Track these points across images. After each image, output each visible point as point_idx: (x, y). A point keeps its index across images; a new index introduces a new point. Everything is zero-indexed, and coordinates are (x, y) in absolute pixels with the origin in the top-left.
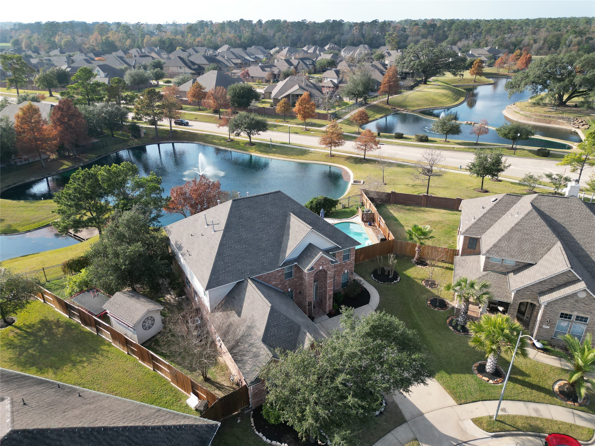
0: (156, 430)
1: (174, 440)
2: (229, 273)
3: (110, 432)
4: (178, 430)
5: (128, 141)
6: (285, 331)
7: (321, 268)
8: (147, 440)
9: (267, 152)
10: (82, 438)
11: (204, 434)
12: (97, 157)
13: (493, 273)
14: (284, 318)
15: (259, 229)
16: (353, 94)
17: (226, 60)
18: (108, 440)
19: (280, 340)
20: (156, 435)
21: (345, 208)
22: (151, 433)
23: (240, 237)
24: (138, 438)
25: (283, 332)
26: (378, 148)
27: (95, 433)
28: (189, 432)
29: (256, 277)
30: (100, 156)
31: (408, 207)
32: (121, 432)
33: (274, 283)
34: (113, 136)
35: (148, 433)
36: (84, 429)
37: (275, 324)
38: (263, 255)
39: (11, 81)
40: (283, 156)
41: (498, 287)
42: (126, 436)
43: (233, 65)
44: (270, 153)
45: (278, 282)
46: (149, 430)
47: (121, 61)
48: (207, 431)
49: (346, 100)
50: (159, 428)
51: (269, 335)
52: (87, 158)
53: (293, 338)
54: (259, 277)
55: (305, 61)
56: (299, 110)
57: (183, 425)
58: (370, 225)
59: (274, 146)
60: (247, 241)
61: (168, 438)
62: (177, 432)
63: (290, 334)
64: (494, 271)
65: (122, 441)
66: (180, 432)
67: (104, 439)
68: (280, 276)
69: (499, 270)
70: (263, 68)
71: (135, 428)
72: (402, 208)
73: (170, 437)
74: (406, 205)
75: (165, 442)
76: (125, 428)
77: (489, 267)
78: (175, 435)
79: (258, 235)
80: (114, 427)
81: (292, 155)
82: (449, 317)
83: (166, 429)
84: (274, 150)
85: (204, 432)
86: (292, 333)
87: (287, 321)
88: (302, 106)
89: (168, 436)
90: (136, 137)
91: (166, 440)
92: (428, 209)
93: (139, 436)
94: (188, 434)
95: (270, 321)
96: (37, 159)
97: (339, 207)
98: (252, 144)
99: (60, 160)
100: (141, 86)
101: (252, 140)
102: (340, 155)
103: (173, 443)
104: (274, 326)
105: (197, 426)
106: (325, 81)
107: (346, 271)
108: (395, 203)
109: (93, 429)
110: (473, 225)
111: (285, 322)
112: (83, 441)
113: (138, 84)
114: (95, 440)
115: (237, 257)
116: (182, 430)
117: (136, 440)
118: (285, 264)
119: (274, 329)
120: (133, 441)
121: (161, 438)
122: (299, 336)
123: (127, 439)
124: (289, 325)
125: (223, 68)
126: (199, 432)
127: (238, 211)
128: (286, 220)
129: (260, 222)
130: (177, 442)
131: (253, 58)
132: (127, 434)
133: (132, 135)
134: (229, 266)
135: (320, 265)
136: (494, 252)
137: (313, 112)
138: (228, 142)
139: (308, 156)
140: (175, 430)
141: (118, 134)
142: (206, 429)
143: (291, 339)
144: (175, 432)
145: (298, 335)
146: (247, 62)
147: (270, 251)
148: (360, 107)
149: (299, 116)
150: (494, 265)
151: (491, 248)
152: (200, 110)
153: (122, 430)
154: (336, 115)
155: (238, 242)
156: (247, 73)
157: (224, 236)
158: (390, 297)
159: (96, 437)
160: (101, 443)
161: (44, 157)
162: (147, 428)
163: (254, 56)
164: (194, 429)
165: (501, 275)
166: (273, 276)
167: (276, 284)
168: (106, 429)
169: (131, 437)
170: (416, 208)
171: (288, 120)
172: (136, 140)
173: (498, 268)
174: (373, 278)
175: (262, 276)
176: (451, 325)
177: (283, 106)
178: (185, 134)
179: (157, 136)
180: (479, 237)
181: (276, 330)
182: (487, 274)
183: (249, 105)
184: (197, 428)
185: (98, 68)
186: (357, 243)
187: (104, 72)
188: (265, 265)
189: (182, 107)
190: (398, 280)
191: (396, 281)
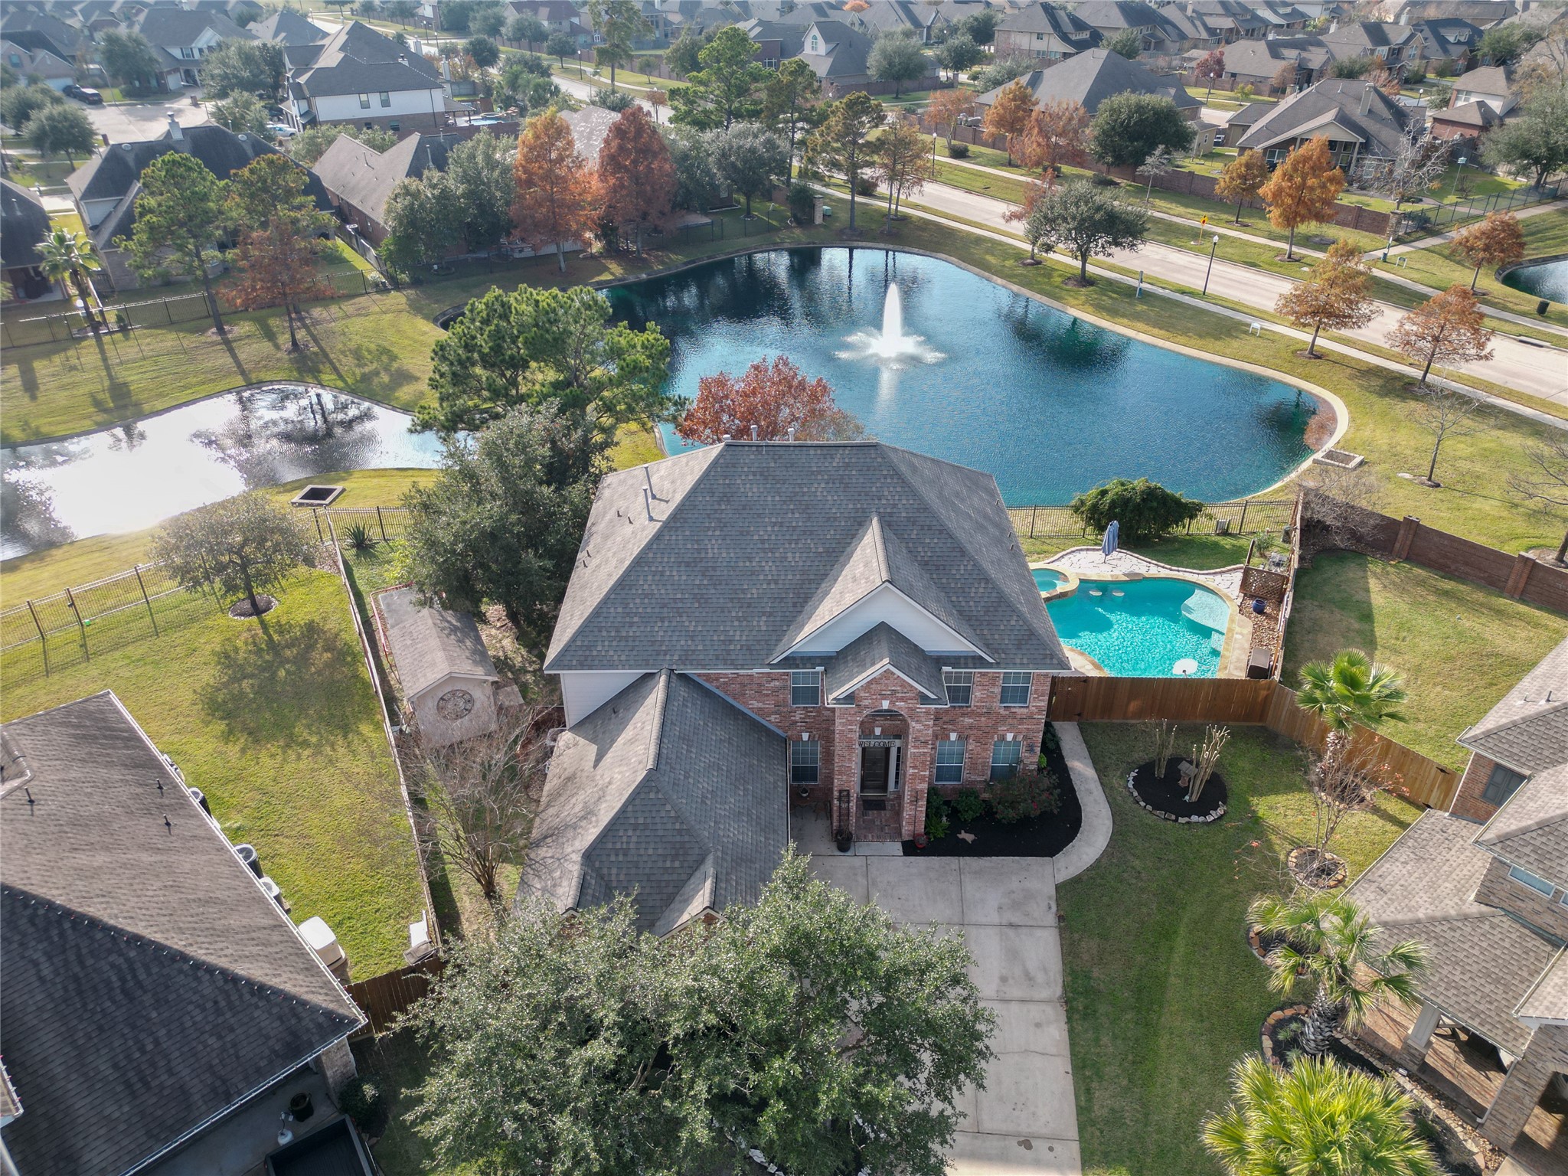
0: (200, 973)
1: (228, 1015)
2: (623, 643)
3: (99, 936)
4: (252, 993)
5: (777, 230)
6: (660, 852)
7: (885, 705)
8: (167, 987)
9: (1113, 313)
10: (34, 924)
11: (308, 1030)
12: (686, 264)
13: (1507, 923)
14: (673, 814)
15: (763, 542)
16: (1525, 155)
17: (1191, 20)
18: (84, 951)
19: (633, 871)
20: (194, 984)
21: (1225, 533)
22: (186, 976)
23: (699, 551)
24: (149, 974)
25: (650, 852)
26: (1480, 358)
27: (67, 925)
28: (275, 1010)
29: (699, 675)
30: (693, 262)
31: (1448, 585)
32: (123, 946)
33: (756, 704)
34: (749, 214)
35: (181, 971)
36: (51, 906)
37: (641, 821)
38: (738, 619)
39: (602, 53)
40: (1156, 331)
41: (1497, 981)
42: (128, 960)
43: (1204, 35)
44: (1123, 316)
45: (769, 705)
46: (186, 967)
47: (900, 12)
48: (319, 1026)
49: (1503, 174)
50: (210, 969)
51: (610, 846)
52: (663, 263)
53: (675, 877)
54: (708, 677)
55: (1443, 32)
56: (1278, 193)
57: (270, 987)
58: (1259, 610)
59: (1145, 296)
60: (714, 568)
61: (216, 1002)
62: (247, 997)
63: (668, 864)
64: (1516, 917)
65: (113, 966)
66: (255, 1000)
67: (77, 945)
68: (775, 691)
69: (1539, 920)
70: (1274, 50)
71: (160, 947)
72: (1422, 583)
73: (223, 1004)
74: (1447, 572)
75: (204, 1010)
76: (135, 939)
77: (1502, 894)
78: (237, 1003)
79: (750, 559)
80: (114, 928)
81: (1185, 332)
82: (1291, 1005)
83: (226, 981)
84: (1140, 307)
85: (311, 1025)
86: (677, 864)
87: (677, 826)
88: (1291, 179)
89: (220, 998)
90: (799, 223)
91: (209, 1005)
92: (1522, 608)
93: (155, 970)
94: (271, 1014)
95: (630, 808)
96: (551, 249)
97: (1201, 527)
98: (1085, 280)
99: (605, 258)
100: (907, 83)
101: (1089, 268)
102: (1345, 356)
103: (220, 1020)
104: (635, 827)
105: (304, 1003)
106: (1460, 104)
107: (1010, 737)
108: (1408, 559)
109: (68, 913)
110: (1529, 720)
111: (669, 826)
112: (31, 930)
113: (898, 78)
114: (56, 939)
115: (664, 606)
116: (261, 998)
117: (142, 976)
118: (790, 661)
119: (630, 833)
120: (135, 977)
121: (203, 996)
122: (692, 880)
123: (124, 966)
124: (678, 839)
125: (1168, 43)
126: (300, 1019)
127: (726, 477)
128: (854, 536)
129: (775, 524)
130: (232, 1021)
131: (1284, 16)
132: (132, 954)
133: (794, 216)
134: (631, 624)
135: (884, 697)
136: (1527, 850)
137: (1327, 202)
138: (1025, 265)
139: (1235, 344)
140: (245, 991)
141: (763, 209)
142: (321, 1019)
143: (666, 877)
144: (241, 997)
145: (690, 875)
146: (1256, 25)
147: (764, 613)
148: (1540, 202)
149: (1275, 213)
150: (1517, 895)
151: (1525, 831)
152: (1010, 164)
153: (128, 942)
154: (1427, 220)
155: (688, 565)
156: (1219, 62)
157: (658, 537)
158: (1137, 863)
159: (62, 935)
160: (64, 952)
161: (569, 246)
162: (184, 957)
163: (1289, 10)
164: (292, 1009)
165: (1539, 942)
166: (755, 686)
167: (760, 709)
168: (94, 923)
169: (138, 965)
170: (1480, 596)
171: (1246, 220)
172: (797, 232)
173: (1538, 913)
174: (1131, 784)
175: (717, 677)
176: (1273, 1035)
177: (1240, 176)
178: (924, 230)
179: (852, 227)
180: (1527, 772)
181: (634, 839)
182: (1482, 918)
183: (1143, 163)
184: (300, 1009)
185: (815, 32)
186: (1055, 661)
187: (827, 40)
188: (732, 647)
189: (966, 150)
190: (1210, 819)
191: (1201, 819)
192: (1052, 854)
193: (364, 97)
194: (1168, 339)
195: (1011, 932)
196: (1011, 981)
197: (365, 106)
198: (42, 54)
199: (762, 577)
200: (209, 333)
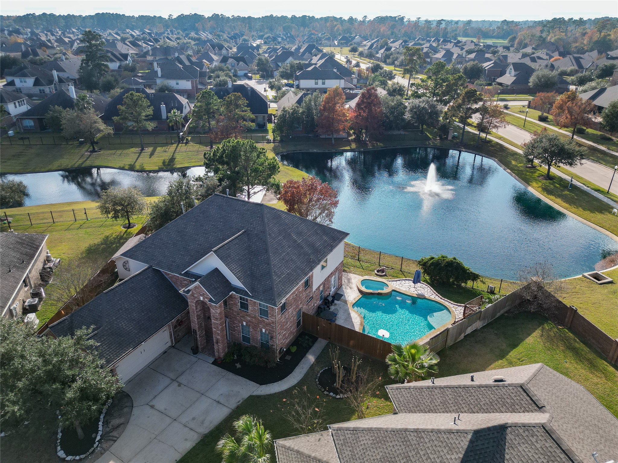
2: (145, 253)
7: (202, 298)
9: (550, 193)
12: (382, 147)
15: (205, 230)
21: (492, 292)
23: (185, 228)
29: (162, 271)
30: (386, 147)
34: (422, 132)
38: (181, 255)
44: (554, 195)
51: (80, 314)
54: (166, 273)
60: (185, 235)
74: (585, 340)
79: (198, 235)
84: (565, 193)
97: (479, 286)
98: (548, 177)
104: (89, 310)
107: (264, 331)
108: (570, 328)
115: (163, 244)
118: (187, 274)
129: (213, 225)
133: (440, 135)
134: (151, 247)
135: (201, 295)
147: (190, 255)
155: (178, 232)
174: (321, 372)
179: (461, 142)
181: (87, 314)
185: (511, 67)
186: (273, 302)
187: (515, 71)
188: (174, 264)
189: (547, 118)
190: (338, 397)
191: (334, 395)
192: (261, 384)
193: (317, 81)
194: (566, 209)
195: (215, 403)
196: (195, 421)
197: (316, 84)
198: (241, 63)
199: (197, 242)
200: (208, 147)
